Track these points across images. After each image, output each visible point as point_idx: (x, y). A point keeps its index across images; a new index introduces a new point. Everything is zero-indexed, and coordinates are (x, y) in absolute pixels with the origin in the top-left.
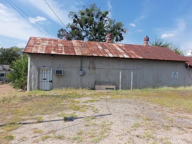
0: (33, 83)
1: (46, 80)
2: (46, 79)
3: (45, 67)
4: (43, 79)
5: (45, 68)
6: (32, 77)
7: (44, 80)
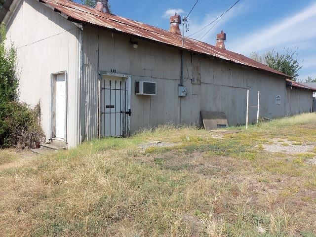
0: (89, 117)
1: (113, 110)
2: (113, 107)
3: (114, 71)
4: (108, 107)
5: (117, 75)
6: (87, 100)
7: (108, 110)
